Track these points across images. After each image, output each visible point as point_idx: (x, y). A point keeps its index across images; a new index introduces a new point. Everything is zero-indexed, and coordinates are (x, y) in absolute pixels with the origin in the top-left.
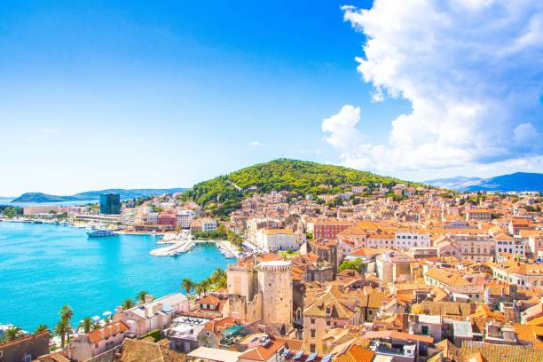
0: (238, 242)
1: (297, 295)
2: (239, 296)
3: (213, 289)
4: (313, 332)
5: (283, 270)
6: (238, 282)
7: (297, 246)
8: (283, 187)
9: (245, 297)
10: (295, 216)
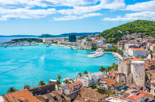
0: (122, 54)
2: (123, 74)
5: (142, 65)
6: (122, 68)
7: (145, 55)
8: (139, 32)
9: (125, 74)
10: (145, 43)
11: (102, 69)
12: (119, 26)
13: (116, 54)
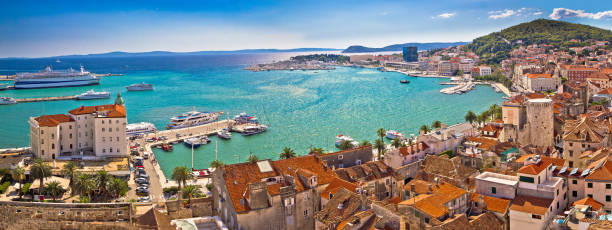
0: (509, 85)
1: (557, 124)
2: (512, 126)
3: (491, 120)
4: (571, 152)
5: (546, 105)
6: (510, 115)
7: (554, 87)
8: (542, 42)
9: (516, 126)
10: (552, 63)
11: (471, 118)
12: (505, 30)
13: (500, 87)
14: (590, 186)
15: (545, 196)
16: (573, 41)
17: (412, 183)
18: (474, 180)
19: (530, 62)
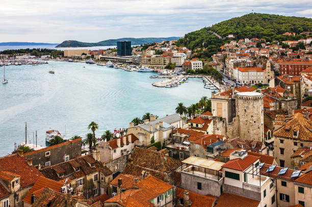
0: (220, 79)
1: (267, 119)
2: (221, 119)
3: (199, 114)
4: (282, 150)
5: (256, 99)
6: (219, 109)
7: (266, 81)
8: (254, 36)
9: (225, 119)
10: (264, 57)
11: (181, 110)
12: (216, 25)
14: (301, 190)
15: (252, 197)
16: (287, 34)
17: (119, 178)
18: (180, 174)
19: (241, 56)
